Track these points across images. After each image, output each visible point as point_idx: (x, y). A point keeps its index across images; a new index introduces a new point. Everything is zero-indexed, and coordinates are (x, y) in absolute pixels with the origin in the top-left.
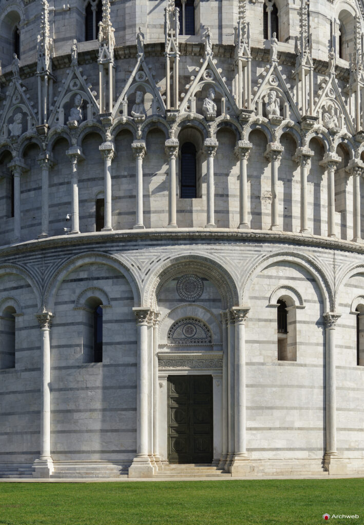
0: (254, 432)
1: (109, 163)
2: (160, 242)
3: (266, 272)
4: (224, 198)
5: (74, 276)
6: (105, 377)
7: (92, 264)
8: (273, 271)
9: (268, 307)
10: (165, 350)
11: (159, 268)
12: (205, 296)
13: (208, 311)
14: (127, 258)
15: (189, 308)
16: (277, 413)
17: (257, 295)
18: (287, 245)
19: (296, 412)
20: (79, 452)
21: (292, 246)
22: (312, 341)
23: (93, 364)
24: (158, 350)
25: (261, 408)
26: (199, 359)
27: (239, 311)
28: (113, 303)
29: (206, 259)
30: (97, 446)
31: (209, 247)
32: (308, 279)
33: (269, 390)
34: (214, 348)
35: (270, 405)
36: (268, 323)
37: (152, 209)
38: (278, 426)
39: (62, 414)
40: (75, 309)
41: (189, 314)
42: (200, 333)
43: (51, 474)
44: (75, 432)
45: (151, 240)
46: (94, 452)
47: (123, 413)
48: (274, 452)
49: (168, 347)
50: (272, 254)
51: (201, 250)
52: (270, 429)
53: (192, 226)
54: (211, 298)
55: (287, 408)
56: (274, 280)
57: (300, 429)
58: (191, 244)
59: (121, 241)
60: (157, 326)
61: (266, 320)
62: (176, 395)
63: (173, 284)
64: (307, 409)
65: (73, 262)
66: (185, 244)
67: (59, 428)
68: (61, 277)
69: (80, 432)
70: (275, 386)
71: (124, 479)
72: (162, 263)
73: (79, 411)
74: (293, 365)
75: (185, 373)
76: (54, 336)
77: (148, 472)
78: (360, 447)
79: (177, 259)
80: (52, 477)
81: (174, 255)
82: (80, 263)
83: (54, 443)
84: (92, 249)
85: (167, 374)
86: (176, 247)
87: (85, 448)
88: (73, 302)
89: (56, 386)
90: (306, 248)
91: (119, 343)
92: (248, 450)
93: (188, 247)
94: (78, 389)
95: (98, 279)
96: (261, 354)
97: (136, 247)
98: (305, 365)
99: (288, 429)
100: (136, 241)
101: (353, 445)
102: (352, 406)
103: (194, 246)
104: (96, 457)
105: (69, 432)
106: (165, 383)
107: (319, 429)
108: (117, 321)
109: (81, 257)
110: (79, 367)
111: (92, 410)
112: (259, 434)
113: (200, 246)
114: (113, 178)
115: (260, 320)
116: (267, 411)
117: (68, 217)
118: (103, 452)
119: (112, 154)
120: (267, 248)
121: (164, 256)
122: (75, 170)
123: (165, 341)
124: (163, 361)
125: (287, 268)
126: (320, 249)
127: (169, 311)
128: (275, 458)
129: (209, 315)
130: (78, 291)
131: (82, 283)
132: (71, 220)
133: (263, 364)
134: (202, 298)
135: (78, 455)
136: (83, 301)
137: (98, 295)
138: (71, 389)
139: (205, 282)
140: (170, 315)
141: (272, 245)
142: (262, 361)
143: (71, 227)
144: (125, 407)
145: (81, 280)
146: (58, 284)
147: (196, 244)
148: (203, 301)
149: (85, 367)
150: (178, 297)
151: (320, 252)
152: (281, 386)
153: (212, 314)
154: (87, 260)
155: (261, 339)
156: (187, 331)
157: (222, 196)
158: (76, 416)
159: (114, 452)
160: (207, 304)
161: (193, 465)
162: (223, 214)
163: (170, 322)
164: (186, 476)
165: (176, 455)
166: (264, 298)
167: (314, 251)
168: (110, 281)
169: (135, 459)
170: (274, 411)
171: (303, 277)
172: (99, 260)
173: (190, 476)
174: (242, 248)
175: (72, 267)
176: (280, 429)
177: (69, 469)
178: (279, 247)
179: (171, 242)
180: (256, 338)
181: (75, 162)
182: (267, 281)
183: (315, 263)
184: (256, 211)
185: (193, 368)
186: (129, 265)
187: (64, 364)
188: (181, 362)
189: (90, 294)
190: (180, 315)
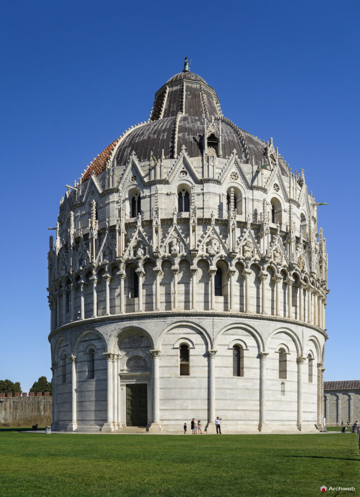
0: (165, 411)
1: (95, 285)
2: (115, 321)
3: (171, 331)
4: (150, 296)
5: (84, 339)
6: (96, 386)
7: (90, 333)
8: (176, 331)
9: (173, 349)
10: (125, 372)
11: (115, 333)
12: (142, 345)
13: (144, 352)
14: (101, 330)
15: (135, 351)
16: (178, 402)
17: (166, 343)
18: (181, 317)
19: (190, 402)
20: (86, 420)
21: (185, 317)
22: (200, 365)
23: (91, 380)
24: (120, 372)
25: (169, 399)
26: (140, 376)
27: (153, 352)
28: (98, 351)
29: (138, 327)
30: (93, 418)
31: (139, 321)
32: (198, 333)
33: (173, 390)
34: (148, 370)
35: (173, 398)
36: (173, 357)
37: (116, 305)
38: (179, 408)
39: (80, 403)
40: (84, 354)
41: (135, 354)
42: (142, 363)
43: (74, 430)
44: (85, 411)
45: (112, 320)
46: (93, 420)
47: (102, 402)
48: (176, 421)
49: (126, 371)
50: (173, 322)
51: (135, 323)
52: (174, 410)
53: (134, 311)
54: (146, 346)
55: (184, 399)
56: (176, 335)
57: (191, 410)
58: (130, 321)
59: (99, 322)
60: (119, 361)
61: (171, 356)
62: (131, 394)
63: (127, 340)
64: (197, 399)
65: (82, 333)
66: (127, 321)
67: (79, 410)
68: (78, 340)
69: (86, 411)
70: (176, 388)
71: (99, 433)
72: (117, 331)
73: (86, 401)
74: (188, 377)
75: (134, 383)
76: (77, 367)
77: (110, 430)
78: (235, 419)
79: (124, 328)
80: (74, 431)
81: (122, 327)
82: (84, 333)
83: (78, 416)
84: (88, 327)
85: (125, 383)
86: (123, 323)
87: (88, 419)
88: (83, 351)
89: (78, 390)
90: (194, 317)
91: (101, 370)
92: (161, 420)
93: (128, 322)
94: (85, 391)
95: (92, 340)
96: (168, 373)
97: (106, 324)
98: (195, 377)
99: (184, 410)
100: (105, 321)
101: (229, 418)
102: (229, 397)
103: (131, 322)
104: (93, 422)
105: (82, 411)
106: (125, 388)
107: (205, 410)
108: (100, 359)
109: (85, 330)
110: (86, 381)
111: (91, 401)
112: (167, 413)
113: (135, 322)
114: (97, 292)
115: (168, 356)
116: (172, 401)
117: (79, 312)
118: (95, 420)
119: (96, 281)
120: (170, 320)
121: (117, 328)
122: (82, 290)
123: (125, 368)
124: (122, 377)
125: (184, 329)
126: (204, 317)
127: (125, 353)
128: (177, 424)
129: (145, 354)
130: (85, 346)
131: (87, 342)
132: (80, 314)
133: (169, 378)
134: (141, 346)
135: (86, 422)
136: (87, 351)
137: (93, 347)
138: (83, 391)
139: (142, 338)
140: (126, 355)
141: (172, 318)
142: (169, 376)
143: (80, 317)
144: (103, 399)
145: (86, 341)
146: (77, 343)
147: (133, 320)
148: (142, 347)
149: (89, 381)
150: (129, 346)
151: (203, 319)
152: (180, 388)
153: (146, 354)
154: (87, 332)
155: (168, 365)
156: (136, 363)
157: (149, 295)
158: (85, 403)
159: (99, 420)
160: (143, 349)
161: (137, 427)
162: (149, 304)
163: (126, 358)
164: (127, 432)
165: (131, 422)
166: (171, 345)
167: (199, 319)
168: (97, 341)
169: (105, 424)
170: (176, 401)
171: (195, 332)
172: (92, 331)
173: (131, 432)
174: (156, 321)
175: (81, 336)
176: (179, 410)
177: (81, 428)
178: (176, 319)
179: (121, 321)
180: (166, 365)
181: (82, 286)
182: (172, 336)
183: (200, 325)
184: (168, 301)
185: (137, 380)
186: (102, 333)
187: (81, 380)
188: (132, 377)
189: (90, 347)
190: (131, 355)
